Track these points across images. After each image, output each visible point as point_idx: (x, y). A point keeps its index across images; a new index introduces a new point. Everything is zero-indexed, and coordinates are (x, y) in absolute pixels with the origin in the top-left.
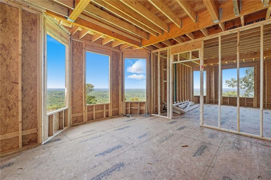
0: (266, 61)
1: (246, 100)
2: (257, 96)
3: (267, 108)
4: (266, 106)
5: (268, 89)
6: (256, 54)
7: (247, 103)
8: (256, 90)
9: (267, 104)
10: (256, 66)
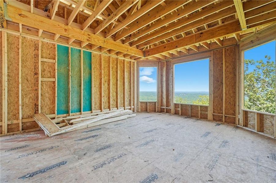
0: (223, 49)
1: (199, 109)
2: (214, 102)
3: (225, 122)
4: (224, 120)
5: (227, 93)
6: (201, 35)
7: (201, 114)
8: (211, 94)
9: (226, 117)
10: (211, 56)
